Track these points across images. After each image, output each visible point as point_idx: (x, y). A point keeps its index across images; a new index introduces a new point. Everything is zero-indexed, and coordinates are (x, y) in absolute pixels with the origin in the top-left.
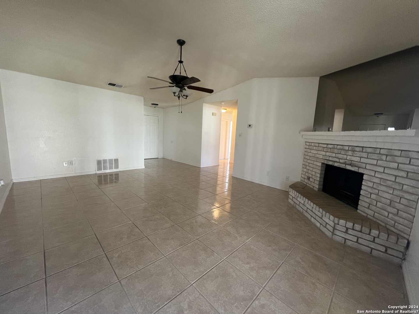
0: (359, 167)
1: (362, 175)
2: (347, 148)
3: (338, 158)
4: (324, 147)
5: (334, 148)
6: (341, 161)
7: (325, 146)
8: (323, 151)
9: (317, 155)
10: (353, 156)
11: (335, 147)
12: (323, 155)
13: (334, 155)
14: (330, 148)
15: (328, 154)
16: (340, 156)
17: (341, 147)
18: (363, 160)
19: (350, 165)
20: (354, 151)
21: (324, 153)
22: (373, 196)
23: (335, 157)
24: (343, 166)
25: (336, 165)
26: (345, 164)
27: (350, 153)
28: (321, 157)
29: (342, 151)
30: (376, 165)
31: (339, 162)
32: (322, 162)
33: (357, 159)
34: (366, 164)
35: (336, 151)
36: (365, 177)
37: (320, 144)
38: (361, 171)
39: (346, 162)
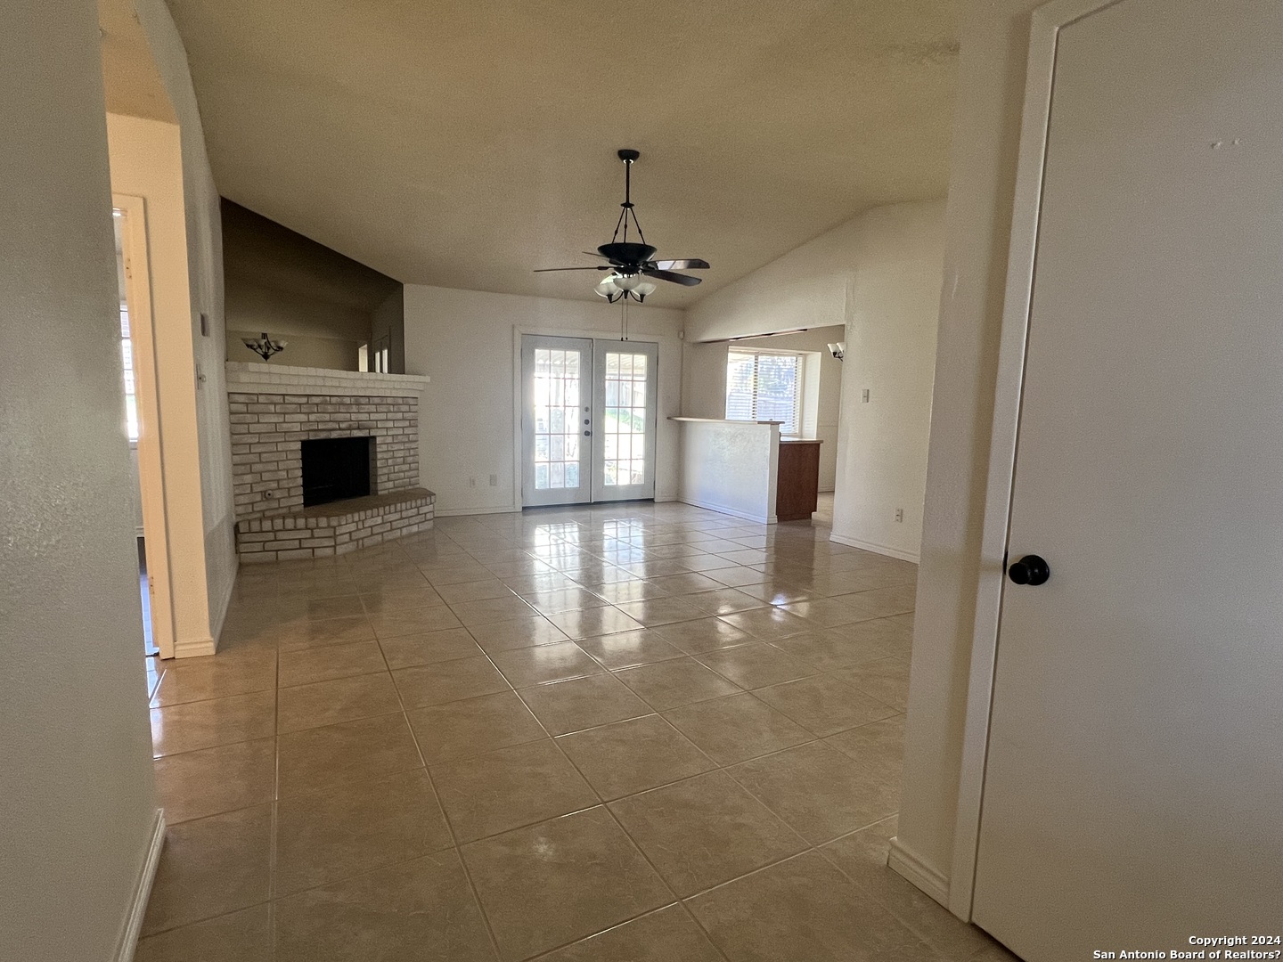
0: (369, 429)
1: (374, 438)
2: (347, 400)
3: (336, 422)
4: (300, 404)
5: (325, 403)
6: (343, 426)
7: (304, 400)
8: (300, 413)
9: (285, 425)
10: (359, 412)
11: (326, 401)
12: (301, 423)
13: (327, 417)
14: (317, 404)
15: (313, 417)
16: (340, 417)
17: (339, 399)
18: (373, 417)
19: (358, 428)
20: (358, 404)
21: (303, 418)
22: (390, 462)
23: (331, 421)
24: (346, 434)
25: (334, 435)
26: (350, 428)
27: (354, 409)
28: (297, 427)
29: (341, 406)
30: (387, 420)
31: (340, 429)
32: (304, 438)
33: (364, 417)
34: (377, 421)
35: (330, 408)
36: (379, 440)
37: (286, 397)
38: (373, 433)
39: (350, 425)
